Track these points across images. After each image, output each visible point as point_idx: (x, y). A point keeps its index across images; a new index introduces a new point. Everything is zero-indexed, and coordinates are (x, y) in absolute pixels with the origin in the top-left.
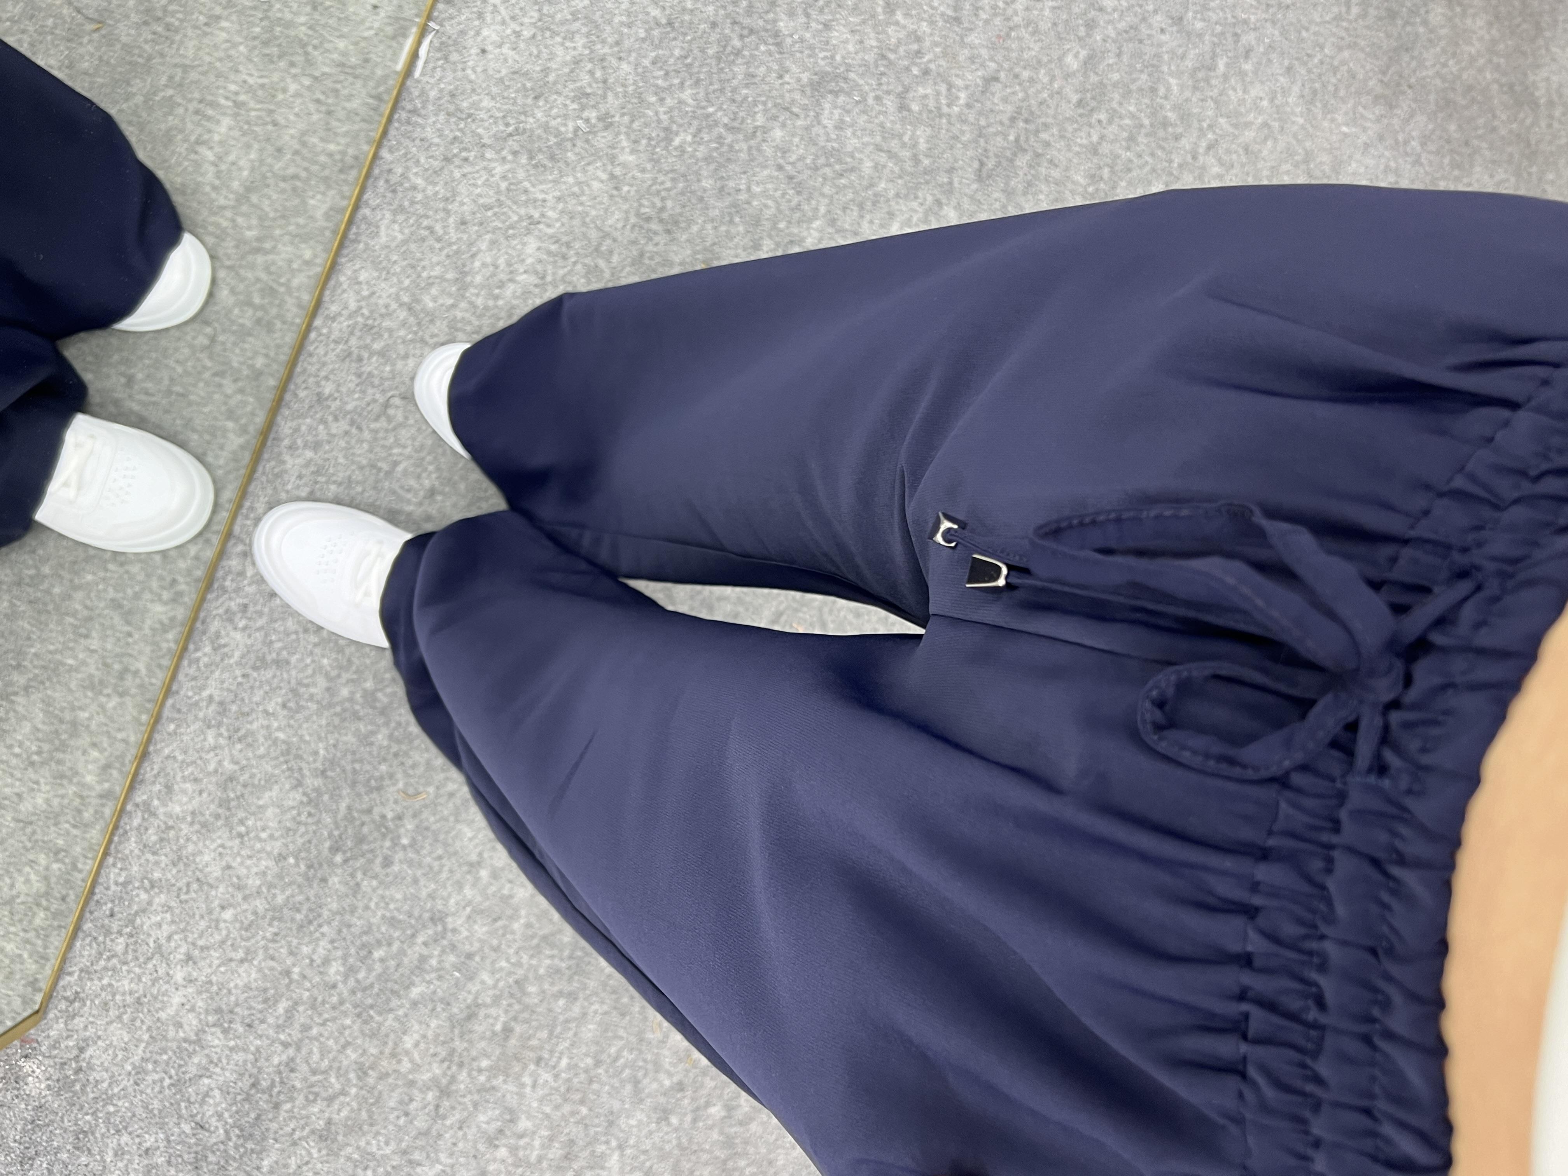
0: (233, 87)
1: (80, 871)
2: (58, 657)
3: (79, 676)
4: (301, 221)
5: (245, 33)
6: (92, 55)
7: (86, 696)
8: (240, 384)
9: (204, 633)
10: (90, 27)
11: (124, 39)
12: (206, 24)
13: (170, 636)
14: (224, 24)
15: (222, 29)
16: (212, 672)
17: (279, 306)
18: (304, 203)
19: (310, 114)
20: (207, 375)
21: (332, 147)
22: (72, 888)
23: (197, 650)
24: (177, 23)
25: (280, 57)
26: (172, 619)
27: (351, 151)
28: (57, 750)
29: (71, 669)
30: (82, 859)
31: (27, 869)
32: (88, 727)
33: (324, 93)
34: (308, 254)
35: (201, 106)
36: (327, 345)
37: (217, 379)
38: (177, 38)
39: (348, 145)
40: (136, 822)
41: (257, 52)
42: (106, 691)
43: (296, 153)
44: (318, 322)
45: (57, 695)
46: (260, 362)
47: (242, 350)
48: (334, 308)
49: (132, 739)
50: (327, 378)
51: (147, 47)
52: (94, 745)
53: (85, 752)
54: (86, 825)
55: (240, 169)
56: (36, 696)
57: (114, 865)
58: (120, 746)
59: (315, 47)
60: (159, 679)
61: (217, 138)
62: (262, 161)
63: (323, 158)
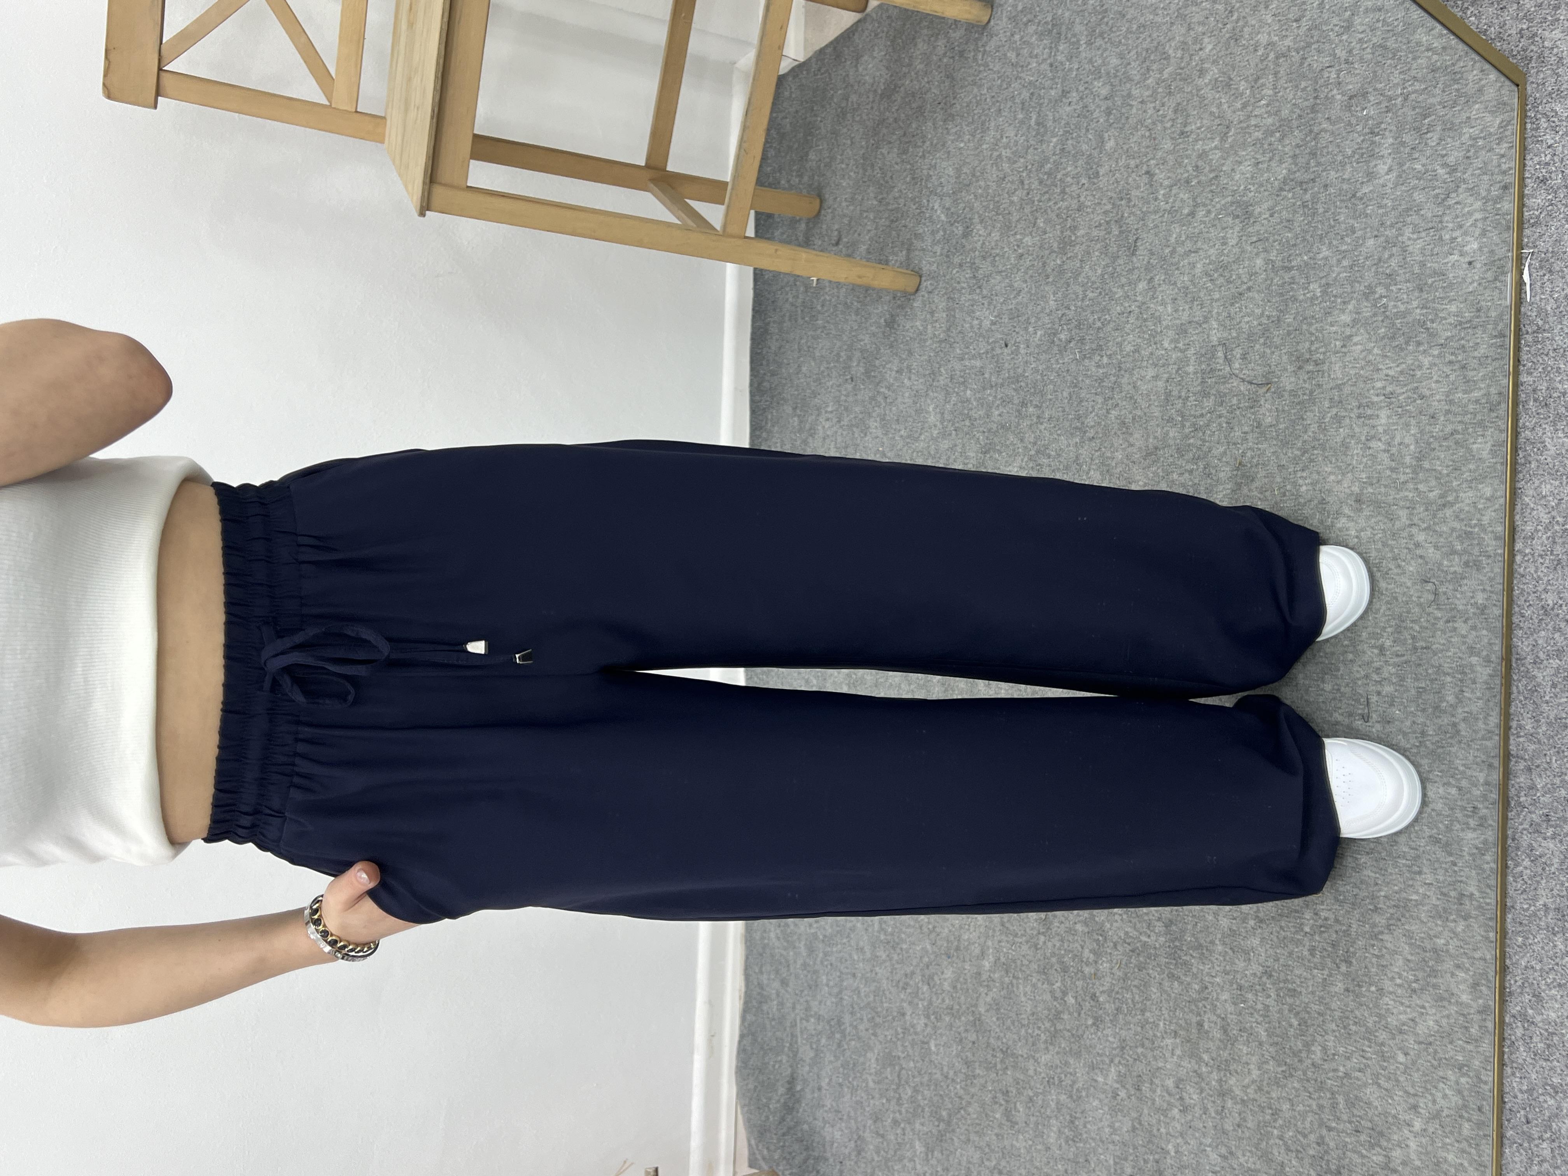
0: (1379, 385)
1: (1486, 1083)
2: (1404, 895)
3: (1425, 908)
4: (1472, 467)
5: (1374, 339)
6: (1270, 411)
7: (1437, 925)
8: (1470, 622)
9: (1518, 849)
10: (1262, 391)
11: (1288, 388)
12: (1344, 346)
13: (1488, 858)
14: (1356, 339)
15: (1356, 344)
16: (1538, 882)
17: (1478, 544)
18: (1469, 450)
19: (1447, 376)
20: (1441, 624)
21: (1476, 394)
22: (1483, 1099)
23: (1517, 865)
24: (1321, 357)
25: (1407, 343)
26: (1485, 842)
27: (1493, 390)
28: (1429, 976)
29: (1418, 904)
30: (1483, 1071)
31: (1441, 1085)
32: (1447, 951)
33: (1452, 354)
34: (1488, 491)
35: (1361, 410)
36: (1535, 562)
37: (1451, 624)
38: (1325, 368)
39: (1489, 386)
40: (1519, 1032)
41: (1388, 348)
42: (1452, 918)
43: (1448, 412)
44: (1519, 546)
45: (1413, 928)
46: (1480, 598)
47: (1462, 593)
48: (1529, 528)
49: (1488, 957)
50: (1546, 591)
51: (1307, 386)
52: (1458, 966)
53: (1453, 975)
54: (1476, 1041)
55: (1408, 446)
56: (1398, 932)
57: (1513, 1074)
58: (1480, 964)
59: (1432, 321)
60: (1492, 898)
61: (1380, 429)
62: (1422, 432)
63: (1471, 407)
